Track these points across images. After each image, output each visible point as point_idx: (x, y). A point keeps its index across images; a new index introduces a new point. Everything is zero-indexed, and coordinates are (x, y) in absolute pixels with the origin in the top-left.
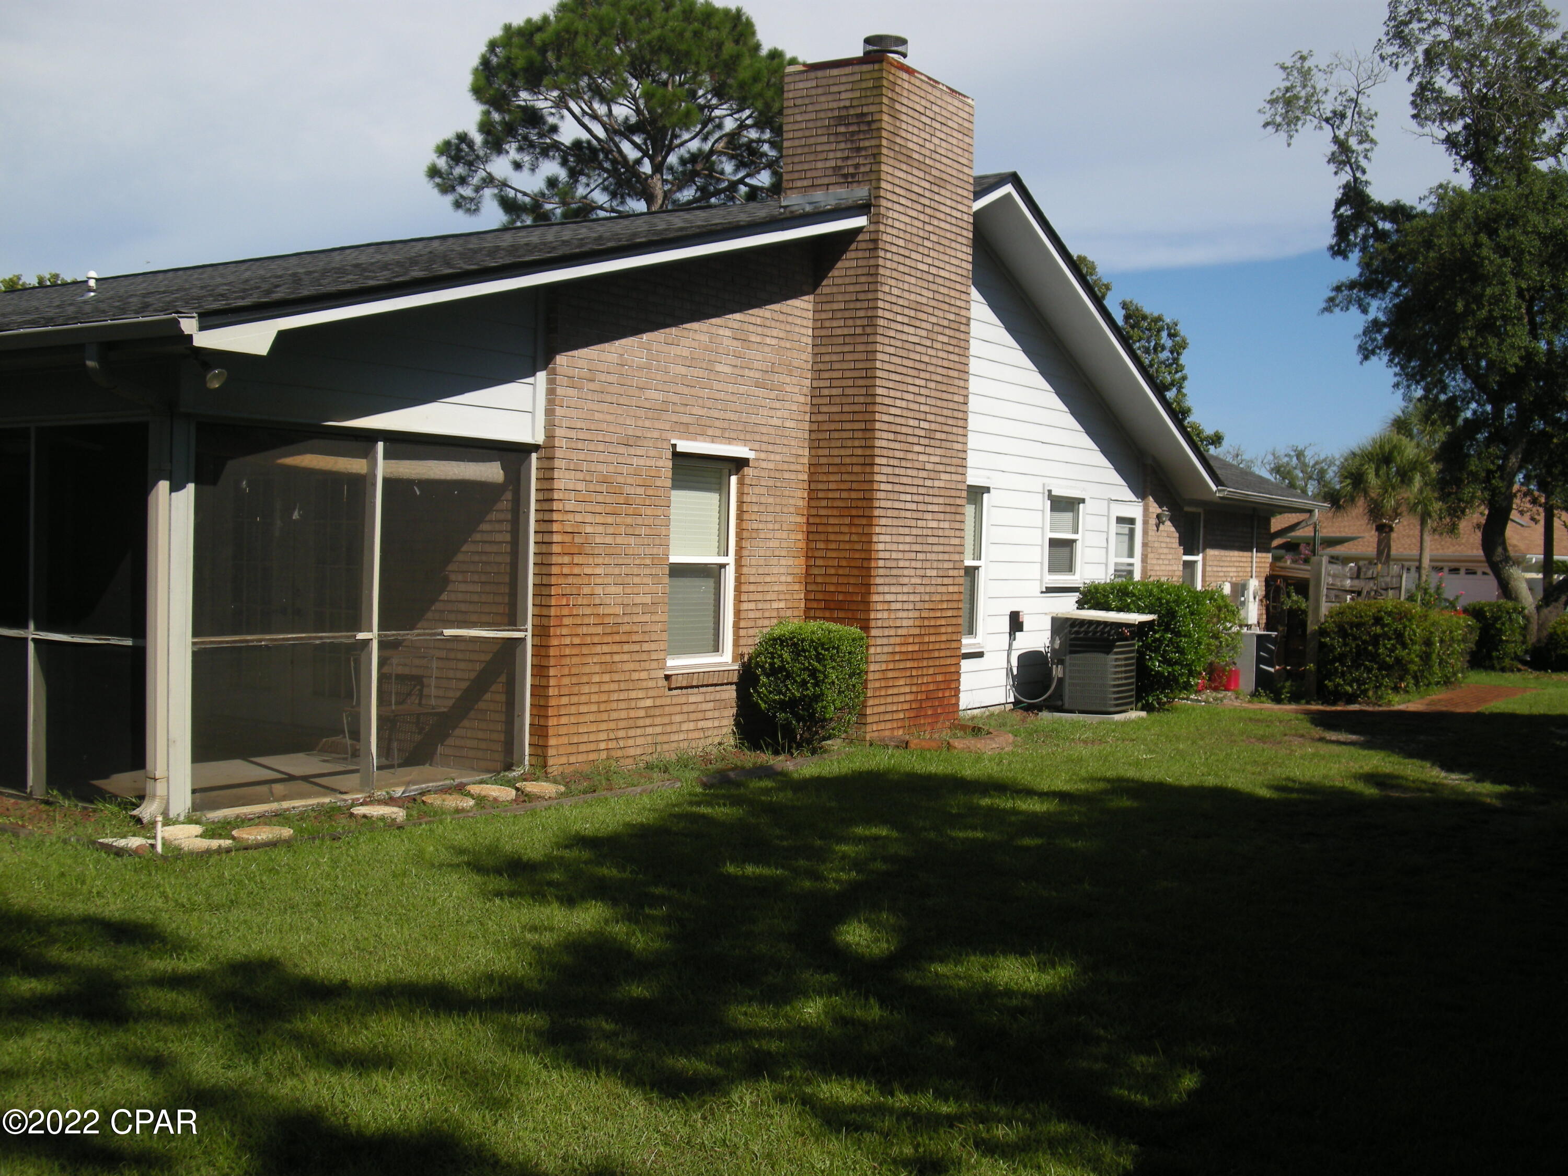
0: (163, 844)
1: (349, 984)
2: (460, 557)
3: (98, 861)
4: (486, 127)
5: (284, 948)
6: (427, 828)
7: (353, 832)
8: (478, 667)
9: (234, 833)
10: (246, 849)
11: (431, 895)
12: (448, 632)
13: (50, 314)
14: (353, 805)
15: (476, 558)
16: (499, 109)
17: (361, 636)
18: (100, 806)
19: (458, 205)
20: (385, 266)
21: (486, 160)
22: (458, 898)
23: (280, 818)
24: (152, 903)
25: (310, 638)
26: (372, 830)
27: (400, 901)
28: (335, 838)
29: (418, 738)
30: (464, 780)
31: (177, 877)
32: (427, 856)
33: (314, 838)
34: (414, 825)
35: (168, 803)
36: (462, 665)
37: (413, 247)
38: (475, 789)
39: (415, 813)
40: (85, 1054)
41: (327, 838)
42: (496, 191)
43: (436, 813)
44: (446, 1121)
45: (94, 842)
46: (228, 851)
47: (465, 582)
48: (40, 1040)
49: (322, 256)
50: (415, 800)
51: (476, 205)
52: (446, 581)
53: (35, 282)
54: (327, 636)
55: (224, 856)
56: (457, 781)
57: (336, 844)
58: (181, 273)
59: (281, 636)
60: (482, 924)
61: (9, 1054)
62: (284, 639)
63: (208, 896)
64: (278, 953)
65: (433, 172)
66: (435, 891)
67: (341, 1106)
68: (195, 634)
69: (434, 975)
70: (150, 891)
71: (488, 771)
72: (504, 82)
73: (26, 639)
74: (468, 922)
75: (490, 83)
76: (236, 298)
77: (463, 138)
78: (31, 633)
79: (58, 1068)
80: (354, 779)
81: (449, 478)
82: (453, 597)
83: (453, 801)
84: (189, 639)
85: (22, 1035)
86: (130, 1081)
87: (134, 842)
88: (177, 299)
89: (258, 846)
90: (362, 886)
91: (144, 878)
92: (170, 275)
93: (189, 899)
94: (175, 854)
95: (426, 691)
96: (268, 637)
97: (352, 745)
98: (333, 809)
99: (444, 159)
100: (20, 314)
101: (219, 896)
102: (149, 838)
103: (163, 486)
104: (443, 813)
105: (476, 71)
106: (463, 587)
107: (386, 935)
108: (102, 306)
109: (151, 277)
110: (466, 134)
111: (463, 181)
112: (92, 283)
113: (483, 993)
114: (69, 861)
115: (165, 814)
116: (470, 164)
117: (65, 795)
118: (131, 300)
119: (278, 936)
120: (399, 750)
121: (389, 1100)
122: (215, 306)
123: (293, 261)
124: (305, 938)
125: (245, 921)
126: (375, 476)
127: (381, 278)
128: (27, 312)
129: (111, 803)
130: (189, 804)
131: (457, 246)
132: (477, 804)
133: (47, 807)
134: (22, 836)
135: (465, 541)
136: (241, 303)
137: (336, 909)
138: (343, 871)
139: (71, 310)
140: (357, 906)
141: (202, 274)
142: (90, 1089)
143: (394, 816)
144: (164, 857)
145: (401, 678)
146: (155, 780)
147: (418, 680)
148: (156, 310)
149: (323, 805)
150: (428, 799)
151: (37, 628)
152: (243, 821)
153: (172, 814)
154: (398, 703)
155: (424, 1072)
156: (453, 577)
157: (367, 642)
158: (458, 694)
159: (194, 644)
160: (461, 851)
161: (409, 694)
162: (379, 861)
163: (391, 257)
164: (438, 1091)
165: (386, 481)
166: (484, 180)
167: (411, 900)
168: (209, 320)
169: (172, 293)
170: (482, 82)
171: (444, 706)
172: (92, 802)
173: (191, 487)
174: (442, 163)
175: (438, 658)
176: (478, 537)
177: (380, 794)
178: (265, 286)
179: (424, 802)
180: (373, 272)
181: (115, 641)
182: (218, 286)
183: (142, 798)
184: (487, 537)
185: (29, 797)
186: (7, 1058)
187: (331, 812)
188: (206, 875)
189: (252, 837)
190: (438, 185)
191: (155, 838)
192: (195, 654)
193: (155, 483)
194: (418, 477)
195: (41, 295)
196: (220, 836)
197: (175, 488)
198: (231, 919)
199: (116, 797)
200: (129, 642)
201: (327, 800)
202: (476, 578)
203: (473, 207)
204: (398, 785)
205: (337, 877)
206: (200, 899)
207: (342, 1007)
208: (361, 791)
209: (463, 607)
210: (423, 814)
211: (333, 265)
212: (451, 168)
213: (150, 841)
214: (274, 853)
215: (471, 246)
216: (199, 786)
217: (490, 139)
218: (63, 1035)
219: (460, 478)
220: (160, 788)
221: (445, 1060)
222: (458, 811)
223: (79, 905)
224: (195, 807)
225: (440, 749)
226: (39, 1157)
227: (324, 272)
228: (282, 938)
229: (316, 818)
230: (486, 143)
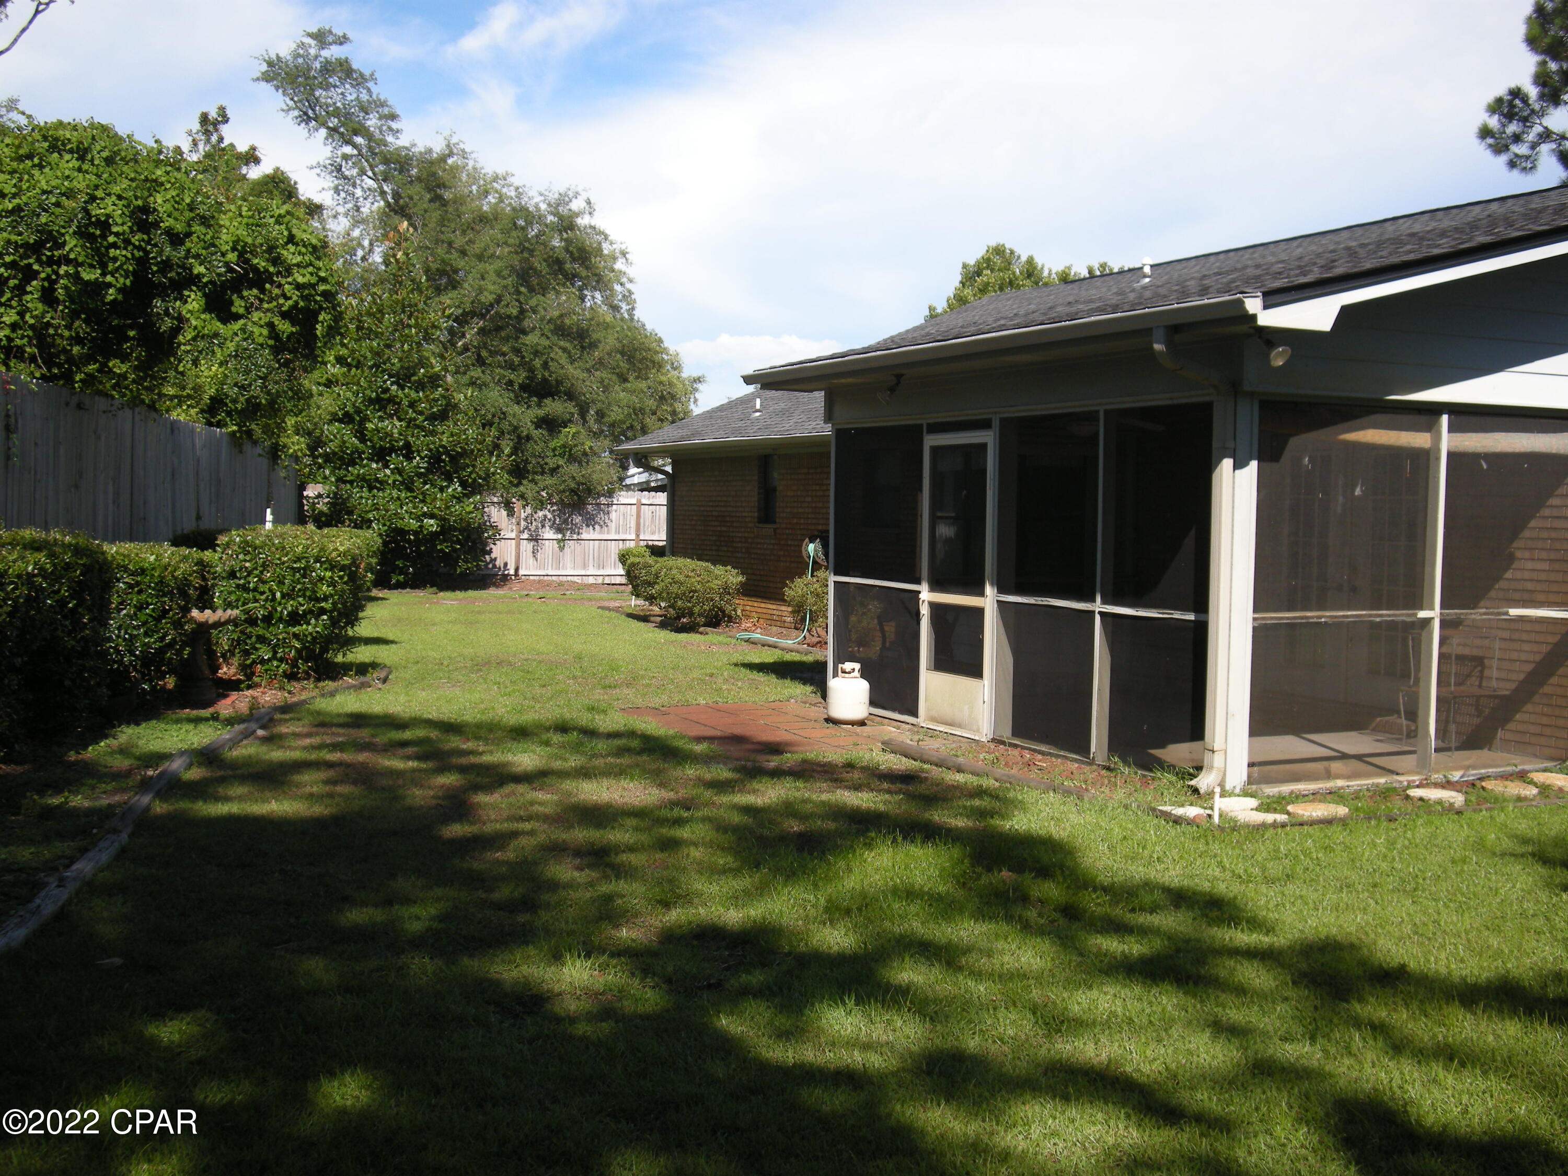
0: (1220, 816)
1: (1408, 969)
2: (1526, 533)
3: (1157, 827)
4: (1541, 79)
5: (1341, 926)
6: (1488, 815)
7: (1410, 814)
8: (1545, 649)
9: (1290, 808)
10: (1301, 824)
11: (1493, 885)
12: (1514, 612)
13: (1114, 302)
14: (1409, 786)
15: (1545, 534)
16: (1555, 58)
17: (1422, 614)
18: (1159, 774)
19: (1512, 164)
20: (1443, 234)
21: (1542, 113)
22: (1523, 890)
23: (1334, 796)
24: (1210, 872)
25: (1370, 616)
26: (1429, 813)
27: (1459, 889)
28: (1391, 820)
29: (1476, 721)
30: (1527, 767)
31: (1233, 848)
32: (1489, 844)
33: (1370, 818)
34: (1474, 811)
35: (1225, 774)
36: (1526, 647)
37: (1469, 212)
38: (1539, 777)
39: (1473, 799)
40: (1148, 1011)
41: (1383, 818)
42: (1554, 146)
43: (1496, 800)
44: (1511, 1121)
45: (1154, 810)
46: (1283, 825)
47: (1533, 559)
48: (1105, 993)
49: (1375, 227)
50: (1473, 785)
51: (1533, 162)
52: (1511, 558)
53: (1084, 273)
54: (1385, 614)
55: (1279, 830)
56: (1520, 768)
57: (1393, 825)
58: (1232, 254)
59: (1341, 613)
60: (1548, 919)
61: (1079, 1003)
62: (1344, 616)
63: (1264, 869)
64: (1334, 931)
65: (1485, 133)
66: (1497, 882)
67: (1398, 1092)
68: (1256, 610)
69: (1497, 968)
70: (1207, 860)
71: (1552, 759)
72: (1561, 28)
73: (1094, 612)
74: (1533, 916)
75: (1545, 31)
76: (1297, 276)
77: (1516, 93)
78: (1098, 606)
79: (1123, 1021)
80: (1410, 760)
81: (1517, 450)
82: (1518, 575)
83: (1515, 789)
84: (1249, 614)
85: (1090, 988)
86: (1190, 1042)
87: (1192, 811)
88: (1233, 281)
89: (1312, 823)
90: (1420, 870)
91: (1202, 847)
92: (1222, 256)
93: (1246, 871)
94: (1231, 827)
95: (1487, 673)
96: (1328, 614)
97: (1408, 726)
98: (1388, 790)
99: (1496, 117)
100: (1084, 302)
101: (1275, 870)
102: (1205, 808)
103: (1227, 463)
104: (1505, 800)
105: (1529, 20)
106: (1529, 565)
107: (1446, 922)
108: (1162, 291)
109: (1203, 260)
110: (1519, 89)
111: (1517, 138)
112: (1147, 270)
113: (1552, 991)
114: (1130, 826)
115: (1222, 785)
116: (1525, 120)
117: (1125, 762)
118: (1188, 283)
119: (1334, 914)
120: (1456, 733)
121: (1450, 1092)
122: (1277, 284)
123: (1345, 234)
124: (1362, 919)
125: (1301, 897)
126: (1438, 450)
127: (1444, 246)
128: (1091, 301)
129: (1169, 773)
130: (1245, 777)
131: (1518, 207)
132: (1540, 793)
133: (1109, 773)
134: (1086, 799)
135: (1532, 517)
136: (1303, 280)
137: (1393, 891)
138: (1400, 853)
139: (1132, 296)
140: (1415, 890)
141: (1253, 253)
142: (1153, 1045)
143: (1452, 801)
144: (1221, 828)
145: (1461, 658)
146: (1213, 752)
147: (1479, 661)
148: (1219, 292)
149: (1377, 785)
150: (1489, 785)
151: (1104, 602)
152: (1297, 797)
153: (1228, 786)
154: (1458, 684)
155: (1486, 1067)
156: (1519, 554)
157: (1428, 621)
158: (1522, 677)
159: (1254, 619)
160: (1525, 841)
161: (1469, 676)
162: (1436, 846)
163: (1446, 223)
164: (1502, 1089)
165: (1450, 455)
166: (1540, 135)
167: (1472, 888)
168: (1273, 298)
169: (1227, 273)
170: (1537, 31)
171: (1506, 689)
172: (1151, 770)
173: (1254, 464)
174: (1494, 122)
175: (1502, 639)
176: (1546, 512)
177: (1437, 777)
178: (1321, 262)
179: (1483, 788)
180: (1432, 240)
181: (1177, 615)
182: (1272, 264)
183: (1199, 768)
184: (1555, 513)
185: (1091, 763)
186: (1076, 1007)
187: (1385, 793)
188: (1262, 848)
189: (1307, 814)
190: (1490, 146)
191: (1212, 808)
192: (1255, 629)
193: (1219, 461)
194: (1486, 450)
195: (1098, 284)
196: (1275, 811)
197: (1236, 467)
198: (1286, 892)
199: (1174, 767)
200: (1191, 617)
201: (1382, 780)
202: (1544, 555)
203: (1529, 166)
204: (1456, 769)
205: (1394, 859)
206: (1256, 871)
207: (1401, 992)
208: (1418, 773)
209: (1529, 586)
210: (1482, 800)
211: (1387, 236)
212: (1504, 126)
213: (1209, 812)
214: (1330, 831)
215: (1534, 206)
216: (1257, 759)
217: (1546, 90)
218: (1127, 991)
219: (1529, 450)
220: (1218, 760)
221: (1509, 1058)
222: (1519, 799)
223: (1141, 869)
224: (1250, 781)
225: (1500, 733)
226: (1106, 1103)
227: (1380, 244)
228: (1338, 917)
229: (1371, 797)
230: (1542, 97)
